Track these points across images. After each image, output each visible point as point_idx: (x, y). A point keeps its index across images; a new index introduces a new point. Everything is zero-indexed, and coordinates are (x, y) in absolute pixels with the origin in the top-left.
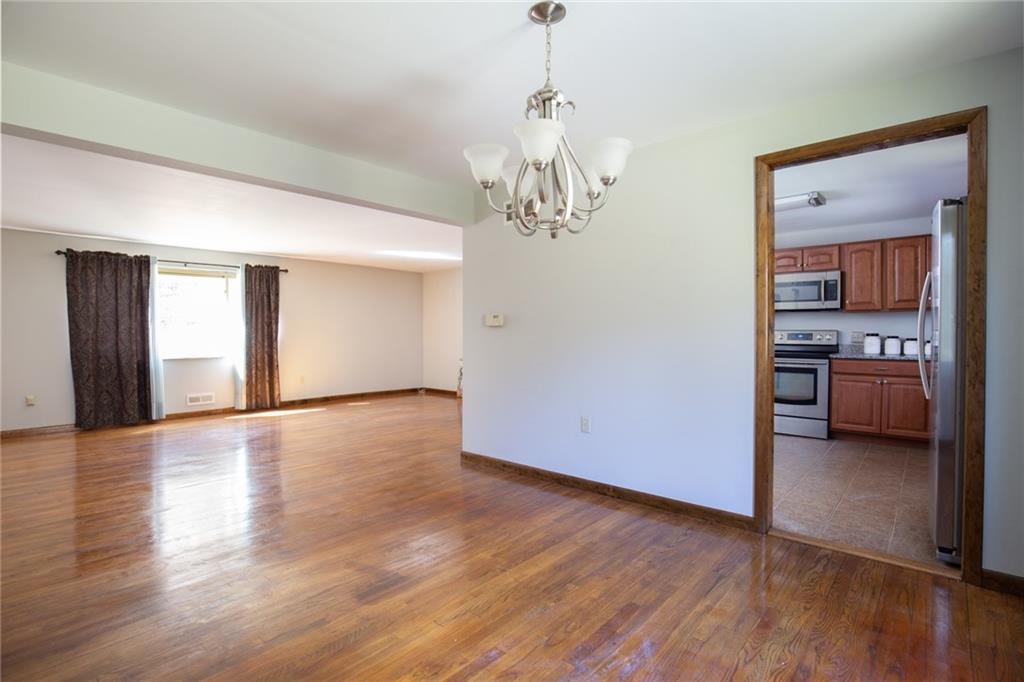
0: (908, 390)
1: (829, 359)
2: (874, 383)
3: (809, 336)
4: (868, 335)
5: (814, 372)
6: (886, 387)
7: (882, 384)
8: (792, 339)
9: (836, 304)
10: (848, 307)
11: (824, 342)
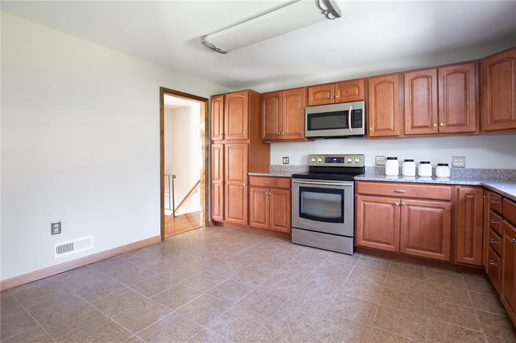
0: (424, 211)
1: (354, 181)
2: (394, 205)
3: (340, 159)
4: (389, 158)
5: (341, 192)
6: (405, 209)
7: (401, 205)
8: (329, 162)
9: (362, 131)
10: (371, 134)
11: (353, 165)
